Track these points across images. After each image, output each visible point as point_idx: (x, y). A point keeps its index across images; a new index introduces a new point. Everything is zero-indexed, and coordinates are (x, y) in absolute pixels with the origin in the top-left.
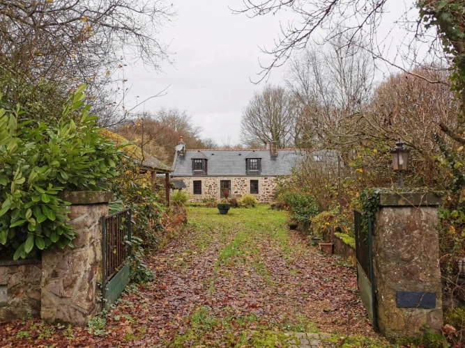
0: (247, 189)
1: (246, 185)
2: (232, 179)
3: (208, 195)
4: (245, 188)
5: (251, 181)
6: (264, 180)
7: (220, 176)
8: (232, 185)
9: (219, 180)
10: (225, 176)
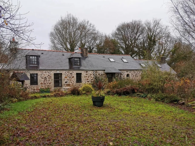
0: (74, 79)
1: (73, 77)
2: (63, 72)
3: (44, 85)
4: (73, 79)
5: (76, 73)
6: (85, 73)
7: (54, 70)
8: (63, 76)
9: (53, 73)
10: (58, 70)
